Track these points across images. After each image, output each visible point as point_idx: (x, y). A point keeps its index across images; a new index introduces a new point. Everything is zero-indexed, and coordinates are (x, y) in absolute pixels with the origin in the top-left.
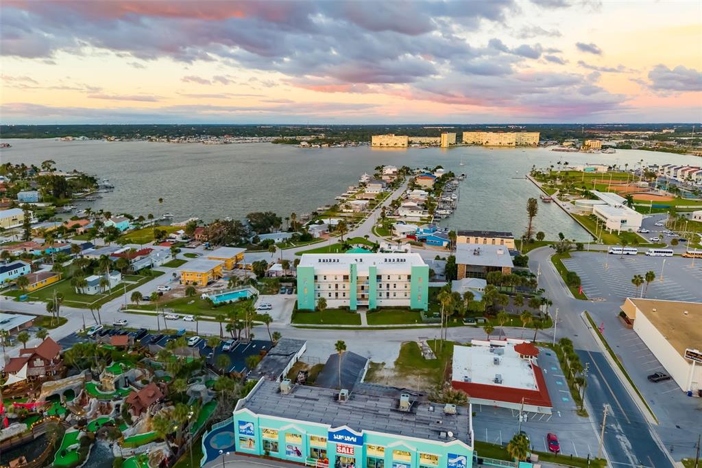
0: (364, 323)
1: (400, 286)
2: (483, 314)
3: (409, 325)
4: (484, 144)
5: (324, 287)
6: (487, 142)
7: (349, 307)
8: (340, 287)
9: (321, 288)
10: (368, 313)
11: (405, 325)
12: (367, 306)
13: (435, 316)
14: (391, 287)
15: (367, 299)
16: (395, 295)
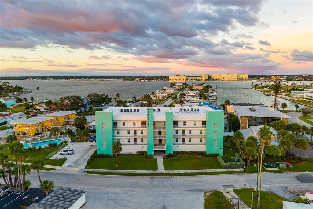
0: (161, 168)
1: (195, 132)
2: (282, 159)
3: (208, 171)
4: (222, 79)
5: (123, 133)
6: (223, 78)
7: (146, 152)
8: (139, 133)
9: (120, 135)
10: (165, 158)
11: (204, 171)
12: (164, 151)
13: (233, 161)
14: (187, 133)
15: (164, 145)
16: (190, 141)
